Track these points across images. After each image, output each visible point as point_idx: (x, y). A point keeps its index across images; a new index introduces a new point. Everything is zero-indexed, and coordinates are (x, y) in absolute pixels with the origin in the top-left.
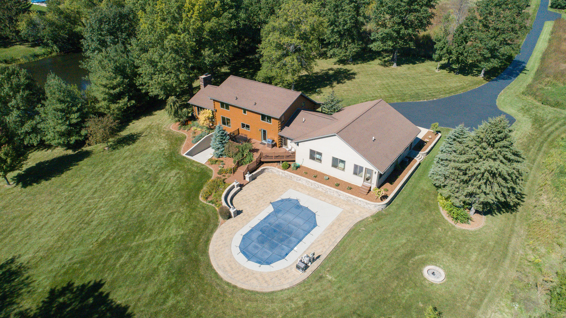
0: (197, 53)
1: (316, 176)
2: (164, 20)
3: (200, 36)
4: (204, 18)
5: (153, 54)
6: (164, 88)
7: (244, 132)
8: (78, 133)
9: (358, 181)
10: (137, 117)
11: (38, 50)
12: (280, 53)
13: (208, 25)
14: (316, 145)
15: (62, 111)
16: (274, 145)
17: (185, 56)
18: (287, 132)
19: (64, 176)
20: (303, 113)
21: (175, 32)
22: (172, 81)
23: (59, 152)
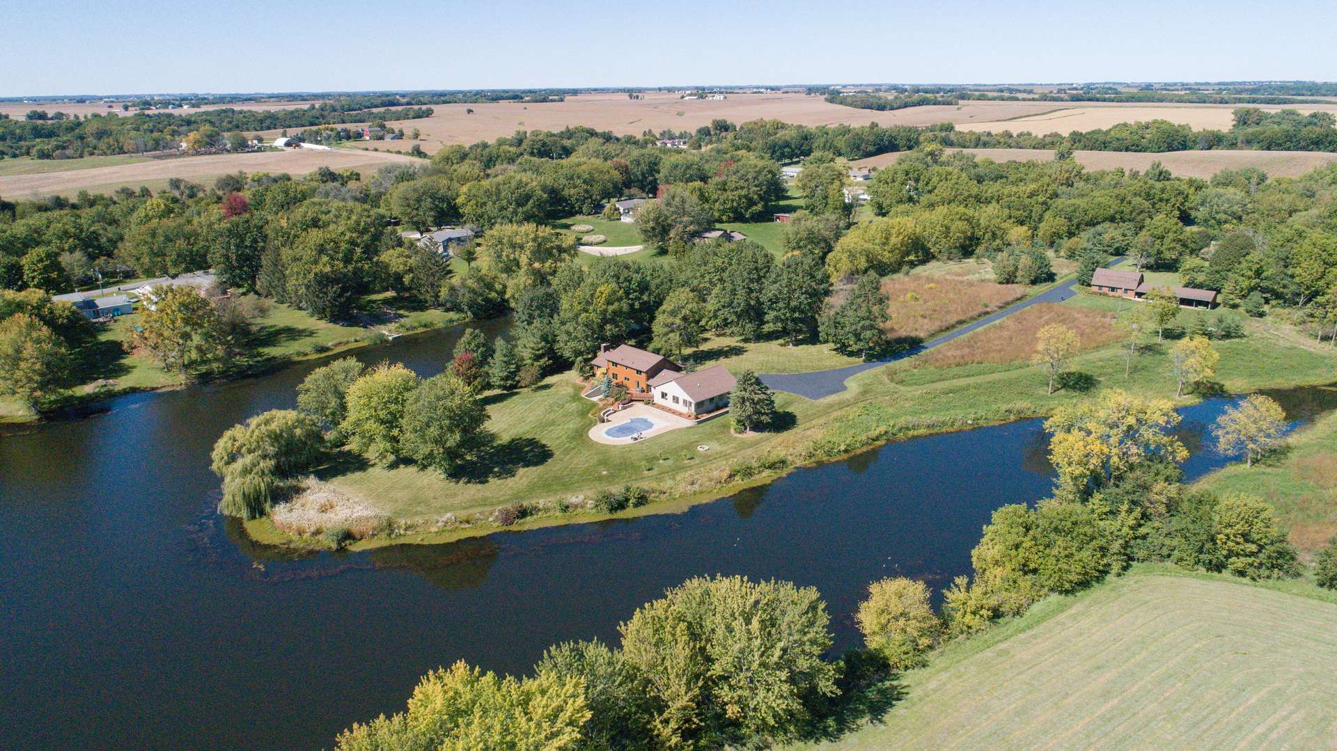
0: (601, 327)
1: (663, 408)
2: (580, 303)
3: (605, 315)
4: (609, 303)
5: (569, 327)
6: (575, 351)
7: (626, 382)
8: (513, 379)
9: (685, 410)
10: (551, 374)
11: (452, 315)
12: (666, 330)
13: (611, 308)
14: (664, 388)
15: (505, 362)
16: (643, 391)
17: (592, 329)
18: (651, 382)
19: (505, 403)
20: (665, 371)
21: (587, 312)
22: (581, 347)
23: (497, 392)
